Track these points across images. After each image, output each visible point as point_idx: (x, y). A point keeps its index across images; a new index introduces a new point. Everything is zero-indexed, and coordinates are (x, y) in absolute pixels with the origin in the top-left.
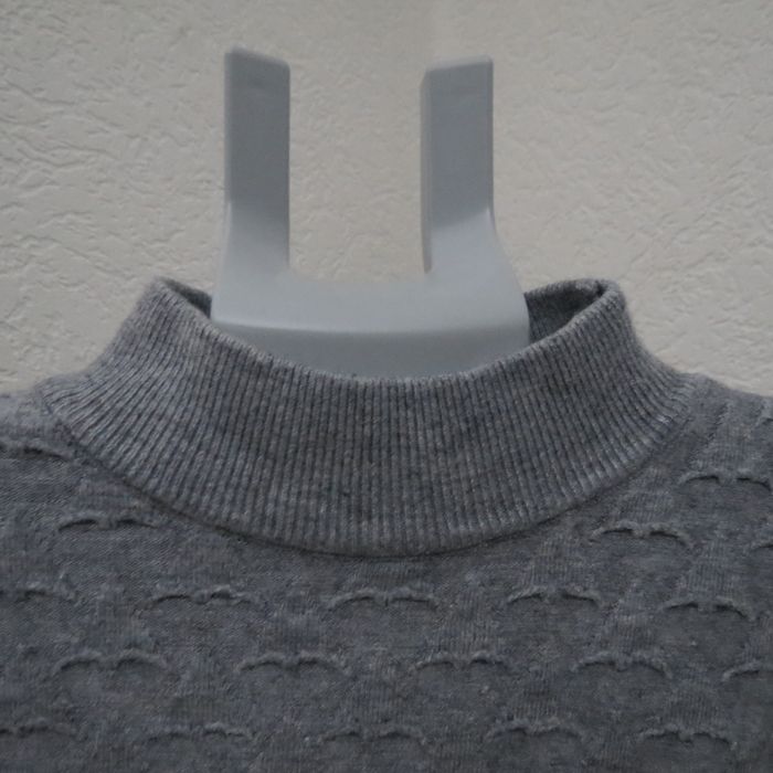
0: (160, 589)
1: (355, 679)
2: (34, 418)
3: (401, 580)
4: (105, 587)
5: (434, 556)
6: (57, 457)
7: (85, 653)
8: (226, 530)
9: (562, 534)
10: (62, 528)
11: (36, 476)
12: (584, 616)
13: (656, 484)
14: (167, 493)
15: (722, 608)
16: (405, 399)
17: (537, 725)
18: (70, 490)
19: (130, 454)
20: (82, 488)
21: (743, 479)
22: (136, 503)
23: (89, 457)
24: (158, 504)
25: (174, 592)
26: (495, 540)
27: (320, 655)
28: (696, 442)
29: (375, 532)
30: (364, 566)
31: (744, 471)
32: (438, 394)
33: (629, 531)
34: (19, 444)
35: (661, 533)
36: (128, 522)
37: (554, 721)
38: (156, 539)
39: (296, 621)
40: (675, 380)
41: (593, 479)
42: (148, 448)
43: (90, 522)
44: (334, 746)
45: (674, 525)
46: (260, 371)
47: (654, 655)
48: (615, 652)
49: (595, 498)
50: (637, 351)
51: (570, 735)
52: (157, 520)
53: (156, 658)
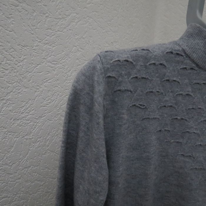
0: (195, 82)
4: (186, 81)
6: (182, 55)
7: (181, 93)
10: (181, 69)
14: (200, 63)
18: (182, 62)
19: (194, 56)
20: (185, 62)
22: (194, 65)
23: (188, 56)
24: (197, 65)
25: (197, 82)
34: (176, 52)
36: (192, 69)
38: (195, 72)
42: (198, 55)
43: (185, 68)
52: (197, 69)
53: (192, 94)
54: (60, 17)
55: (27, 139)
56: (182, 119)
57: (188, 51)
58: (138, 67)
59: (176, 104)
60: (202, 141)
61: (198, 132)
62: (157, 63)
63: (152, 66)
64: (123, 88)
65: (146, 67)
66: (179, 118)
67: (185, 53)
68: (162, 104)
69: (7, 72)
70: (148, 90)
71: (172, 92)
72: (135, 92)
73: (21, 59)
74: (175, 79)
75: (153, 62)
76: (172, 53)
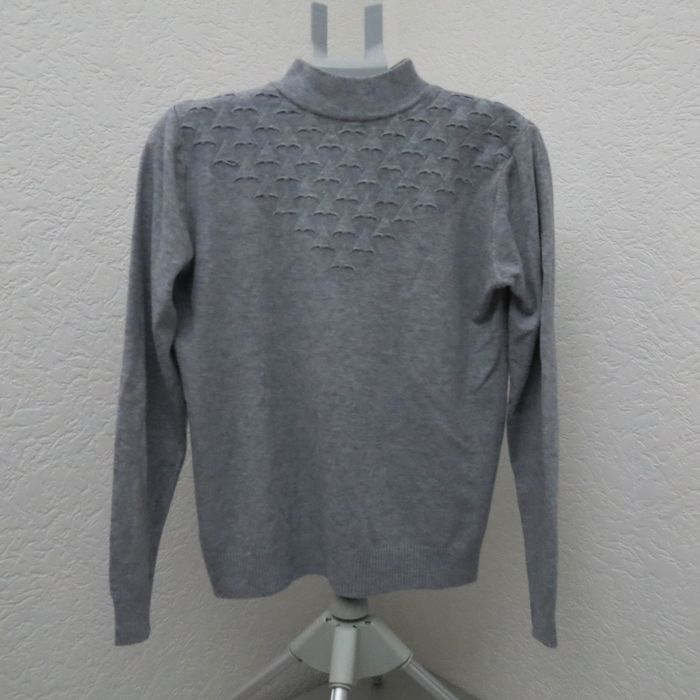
0: (301, 128)
1: (346, 151)
2: (271, 88)
3: (357, 127)
4: (287, 128)
5: (365, 121)
6: (277, 97)
7: (283, 144)
8: (315, 113)
9: (396, 119)
10: (279, 113)
11: (273, 101)
12: (402, 140)
13: (421, 108)
14: (303, 104)
15: (438, 141)
16: (357, 82)
17: (391, 167)
18: (279, 104)
19: (293, 95)
20: (282, 104)
21: (444, 109)
22: (294, 107)
23: (283, 96)
24: (299, 106)
25: (303, 129)
26: (379, 118)
27: (337, 145)
28: (431, 100)
29: (350, 114)
30: (347, 124)
31: (444, 106)
32: (365, 81)
33: (413, 120)
34: (268, 94)
35: (421, 121)
36: (293, 112)
37: (395, 167)
38: (299, 116)
39: (332, 137)
40: (427, 85)
41: (403, 106)
42: (297, 94)
43: (283, 112)
44: (341, 168)
45: (426, 119)
46: (324, 74)
47: (420, 152)
48: (411, 151)
49: (405, 111)
50: (416, 75)
51: (399, 171)
52: (300, 111)
53: (299, 145)
54: (165, 85)
55: (115, 268)
56: (291, 179)
57: (284, 91)
58: (220, 114)
59: (278, 159)
60: (323, 209)
61: (315, 196)
62: (245, 108)
63: (238, 112)
64: (203, 140)
65: (231, 114)
66: (285, 177)
67: (281, 93)
68: (259, 160)
69: (84, 161)
70: (237, 142)
71: (270, 144)
72: (220, 145)
73: (104, 145)
74: (271, 126)
75: (239, 107)
76: (262, 95)
